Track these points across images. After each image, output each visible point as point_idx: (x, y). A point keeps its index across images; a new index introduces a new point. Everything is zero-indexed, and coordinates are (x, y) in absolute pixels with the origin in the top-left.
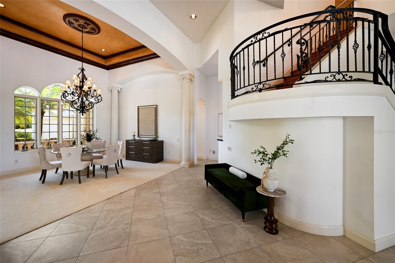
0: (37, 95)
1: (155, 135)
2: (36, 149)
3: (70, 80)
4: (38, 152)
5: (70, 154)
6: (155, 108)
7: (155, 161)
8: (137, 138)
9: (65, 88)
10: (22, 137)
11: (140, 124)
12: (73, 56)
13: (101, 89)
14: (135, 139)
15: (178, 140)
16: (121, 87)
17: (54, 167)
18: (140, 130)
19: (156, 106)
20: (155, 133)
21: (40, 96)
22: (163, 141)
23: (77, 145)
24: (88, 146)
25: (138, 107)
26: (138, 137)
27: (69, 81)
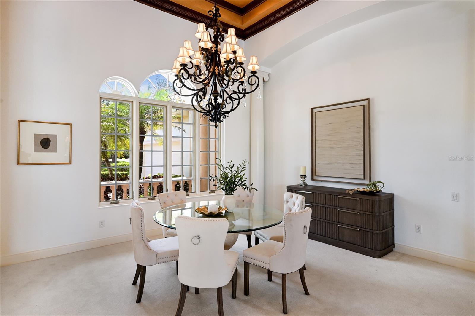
0: (133, 95)
1: (364, 179)
2: (132, 199)
3: (191, 41)
4: (131, 218)
5: (199, 237)
6: (364, 106)
7: (378, 253)
8: (309, 182)
9: (183, 56)
10: (122, 171)
11: (318, 150)
12: (189, 14)
13: (256, 57)
14: (306, 185)
15: (455, 197)
16: (269, 70)
17: (159, 261)
18: (317, 162)
19: (365, 103)
20: (363, 171)
21: (138, 95)
22: (393, 195)
23: (195, 192)
24: (227, 206)
25: (312, 109)
26: (313, 179)
27: (190, 43)
